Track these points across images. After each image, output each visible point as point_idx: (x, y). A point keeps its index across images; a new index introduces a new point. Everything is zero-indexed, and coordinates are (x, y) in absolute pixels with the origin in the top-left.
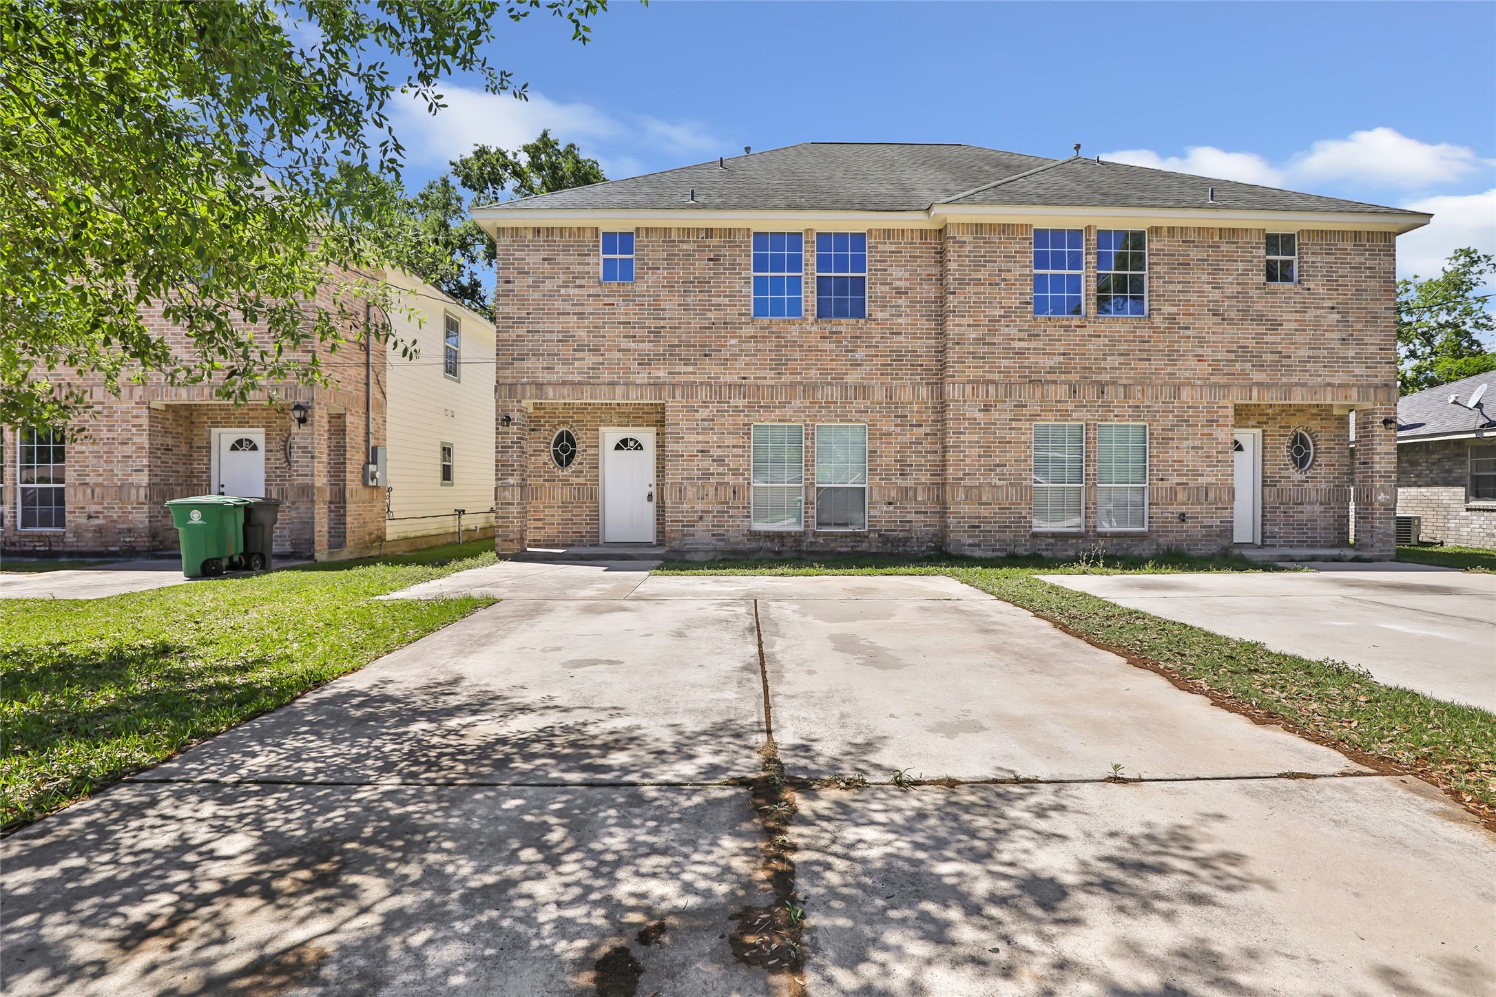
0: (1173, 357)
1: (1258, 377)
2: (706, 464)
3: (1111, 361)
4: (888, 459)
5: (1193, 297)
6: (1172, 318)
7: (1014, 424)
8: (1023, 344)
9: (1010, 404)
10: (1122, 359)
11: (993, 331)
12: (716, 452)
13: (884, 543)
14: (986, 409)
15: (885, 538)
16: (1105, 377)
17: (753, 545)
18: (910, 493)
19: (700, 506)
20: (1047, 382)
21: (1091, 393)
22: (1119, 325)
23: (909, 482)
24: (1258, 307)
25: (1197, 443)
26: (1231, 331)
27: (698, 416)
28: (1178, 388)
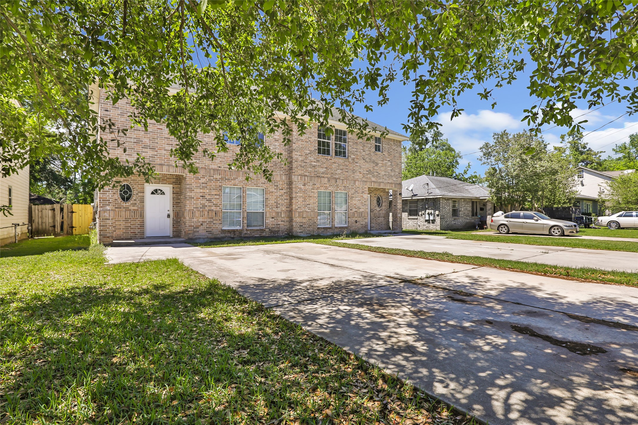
0: (354, 171)
1: (373, 179)
2: (204, 201)
3: (339, 171)
4: (272, 202)
5: (359, 153)
6: (353, 159)
7: (312, 191)
8: (315, 164)
9: (311, 184)
10: (341, 171)
11: (306, 158)
12: (208, 197)
13: (271, 233)
14: (304, 185)
15: (271, 231)
16: (337, 176)
17: (223, 235)
18: (279, 214)
19: (201, 220)
20: (322, 177)
21: (333, 181)
22: (340, 160)
23: (279, 210)
24: (373, 158)
25: (359, 199)
26: (367, 165)
27: (201, 181)
28: (355, 181)
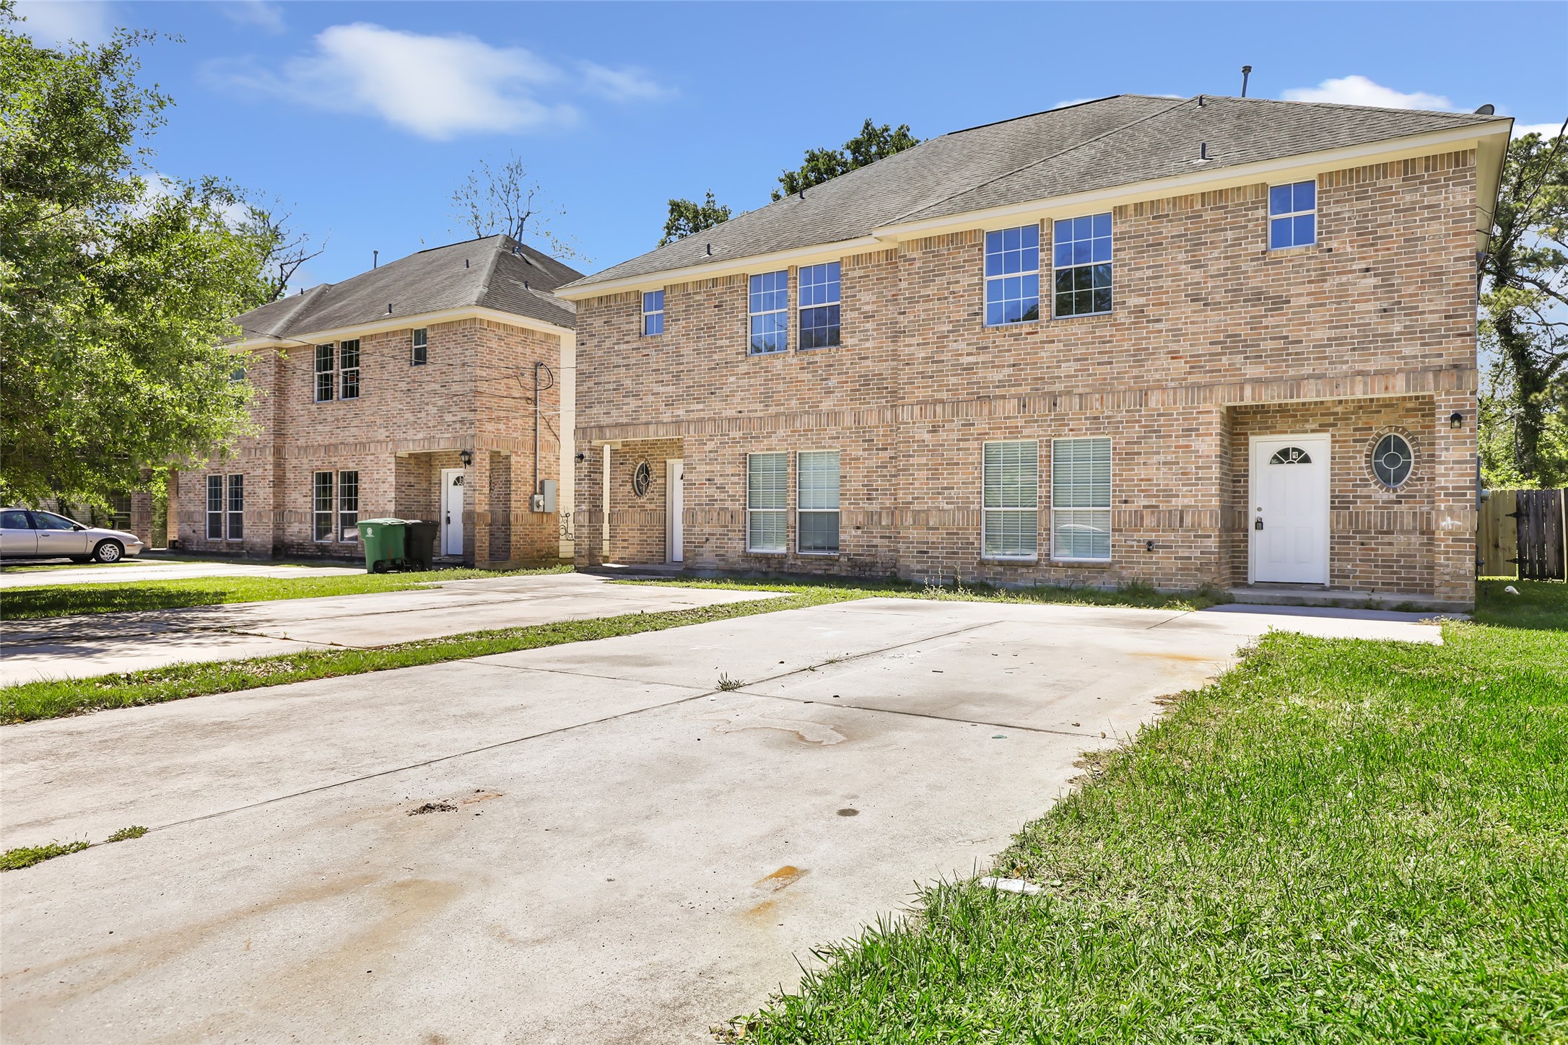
0: (1140, 356)
1: (1253, 371)
2: (711, 491)
3: (1069, 368)
4: (855, 485)
5: (1167, 283)
6: (1139, 311)
7: (962, 445)
8: (972, 359)
9: (957, 423)
10: (1078, 365)
11: (941, 349)
12: (719, 480)
13: (853, 567)
14: (934, 430)
15: (853, 563)
16: (1058, 387)
17: (745, 566)
18: (875, 518)
19: (707, 530)
20: (996, 397)
21: (1041, 406)
22: (1078, 326)
23: (875, 506)
24: (1253, 283)
25: (1169, 458)
26: (1214, 317)
27: (707, 448)
28: (1145, 393)
